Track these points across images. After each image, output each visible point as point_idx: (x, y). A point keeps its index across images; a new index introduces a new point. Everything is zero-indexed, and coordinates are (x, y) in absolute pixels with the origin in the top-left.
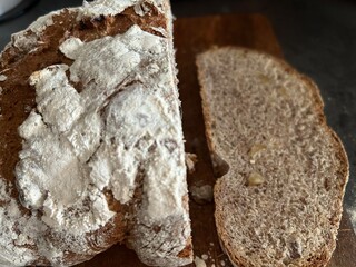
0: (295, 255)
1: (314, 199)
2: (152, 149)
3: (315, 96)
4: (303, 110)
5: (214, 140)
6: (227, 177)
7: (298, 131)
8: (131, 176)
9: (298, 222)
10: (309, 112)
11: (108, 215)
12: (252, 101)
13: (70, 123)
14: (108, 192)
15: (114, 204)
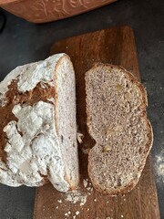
0: (119, 185)
1: (132, 158)
2: (50, 159)
3: (144, 98)
4: (136, 108)
5: (91, 128)
6: (95, 147)
7: (131, 121)
8: (45, 169)
9: (123, 170)
10: (139, 109)
11: (40, 179)
12: (111, 103)
13: (21, 149)
14: (39, 172)
15: (42, 176)
